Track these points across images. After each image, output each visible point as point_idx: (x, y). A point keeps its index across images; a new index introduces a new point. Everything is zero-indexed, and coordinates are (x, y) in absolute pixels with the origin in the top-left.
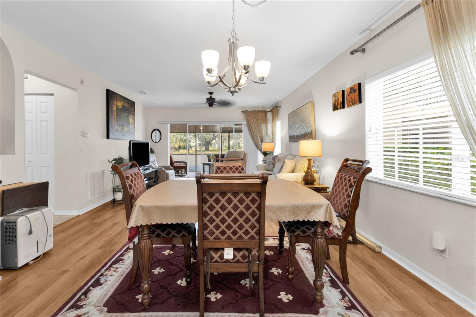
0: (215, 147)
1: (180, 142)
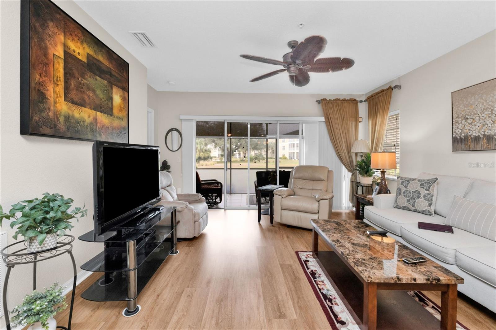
0: (236, 158)
1: (200, 152)
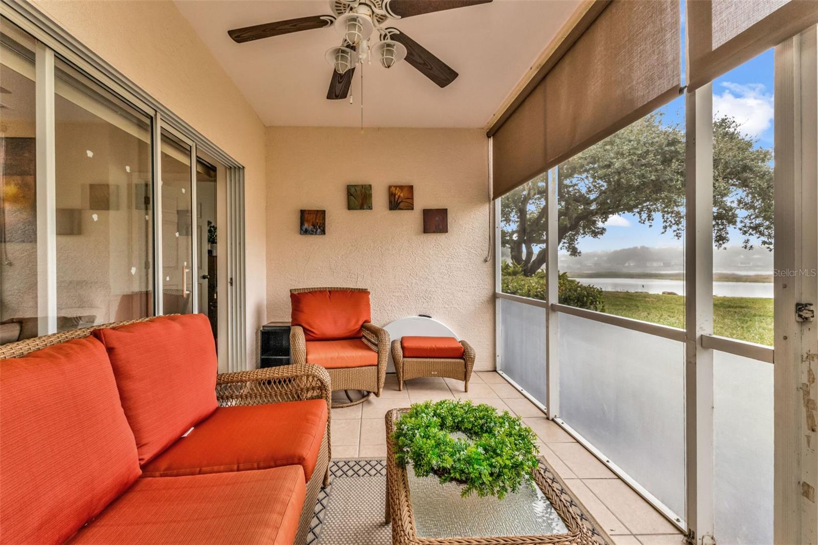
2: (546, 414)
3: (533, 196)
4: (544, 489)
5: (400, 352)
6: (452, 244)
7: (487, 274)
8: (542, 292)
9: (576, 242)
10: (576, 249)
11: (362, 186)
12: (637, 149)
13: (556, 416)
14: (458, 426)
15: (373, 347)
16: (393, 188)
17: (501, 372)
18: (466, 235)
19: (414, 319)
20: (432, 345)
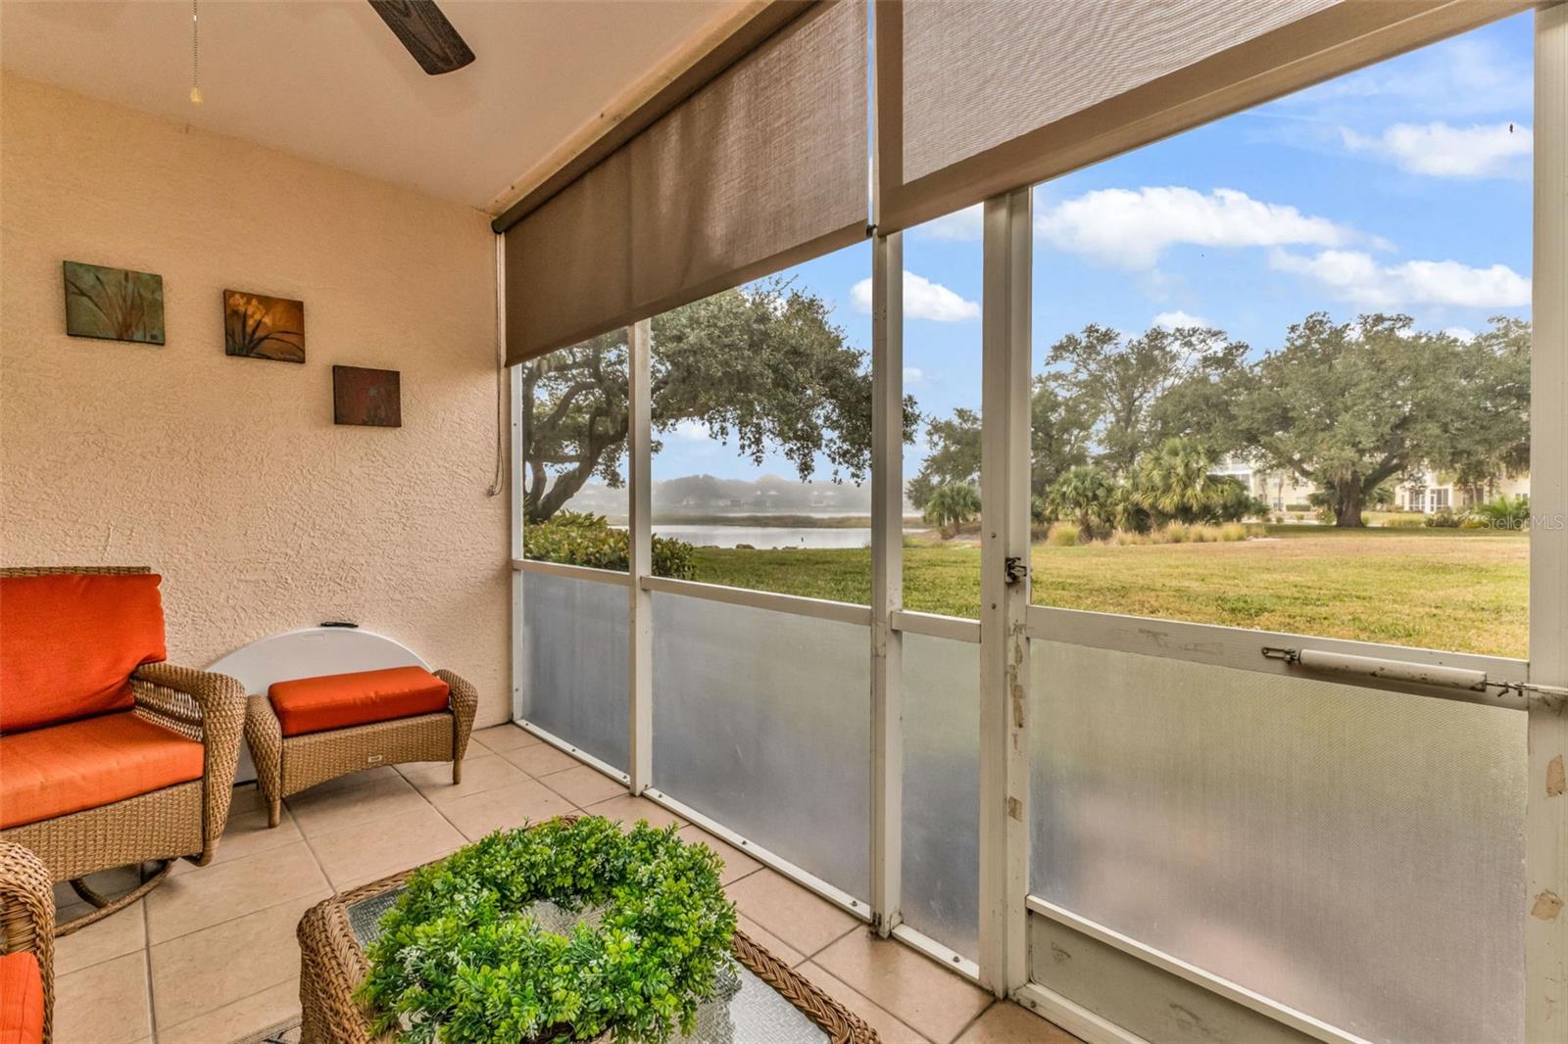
2: (628, 787)
3: (547, 373)
4: (753, 964)
5: (271, 726)
6: (411, 454)
7: (494, 522)
8: (597, 555)
9: (618, 463)
10: (618, 474)
11: (126, 274)
12: (719, 319)
13: (646, 786)
14: (537, 890)
15: (183, 729)
16: (237, 296)
17: (522, 723)
18: (445, 436)
19: (308, 635)
20: (370, 692)
